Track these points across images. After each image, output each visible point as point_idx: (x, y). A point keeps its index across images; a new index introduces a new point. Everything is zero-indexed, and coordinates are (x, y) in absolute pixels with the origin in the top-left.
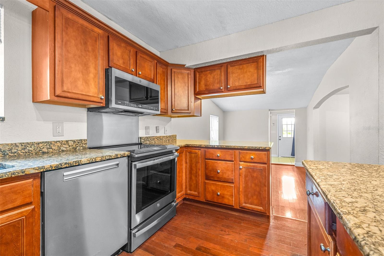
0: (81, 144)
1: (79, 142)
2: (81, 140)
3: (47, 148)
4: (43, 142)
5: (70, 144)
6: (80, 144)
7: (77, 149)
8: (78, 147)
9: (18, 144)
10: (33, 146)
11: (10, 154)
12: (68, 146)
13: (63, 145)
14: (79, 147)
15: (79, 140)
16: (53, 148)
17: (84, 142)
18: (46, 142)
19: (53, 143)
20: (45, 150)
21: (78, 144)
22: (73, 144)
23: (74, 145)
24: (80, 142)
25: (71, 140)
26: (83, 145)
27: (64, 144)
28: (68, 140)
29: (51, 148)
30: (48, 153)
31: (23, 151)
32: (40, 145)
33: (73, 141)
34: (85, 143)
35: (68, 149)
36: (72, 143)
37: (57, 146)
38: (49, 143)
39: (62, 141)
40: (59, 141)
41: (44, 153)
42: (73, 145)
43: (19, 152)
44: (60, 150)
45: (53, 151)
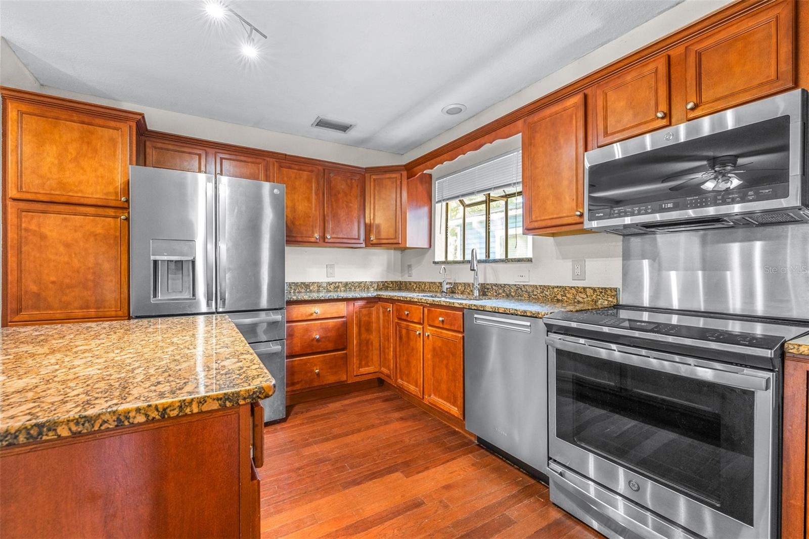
0: (606, 296)
1: (601, 292)
2: (605, 288)
3: (561, 295)
4: (558, 286)
5: (588, 294)
6: (603, 295)
7: (599, 303)
8: (599, 299)
9: (538, 287)
10: (549, 290)
11: (533, 296)
12: (586, 296)
13: (579, 294)
14: (601, 300)
15: (602, 289)
16: (568, 295)
17: (610, 292)
18: (561, 287)
19: (568, 288)
20: (559, 297)
21: (599, 295)
22: (592, 294)
23: (595, 296)
24: (603, 291)
25: (590, 288)
26: (608, 298)
27: (580, 292)
28: (585, 286)
29: (565, 296)
30: (562, 301)
31: (541, 294)
32: (556, 290)
33: (592, 289)
34: (612, 294)
35: (585, 300)
36: (592, 291)
37: (572, 294)
38: (564, 289)
39: (577, 287)
40: (574, 287)
41: (558, 301)
42: (592, 296)
43: (539, 295)
44: (576, 300)
45: (567, 300)
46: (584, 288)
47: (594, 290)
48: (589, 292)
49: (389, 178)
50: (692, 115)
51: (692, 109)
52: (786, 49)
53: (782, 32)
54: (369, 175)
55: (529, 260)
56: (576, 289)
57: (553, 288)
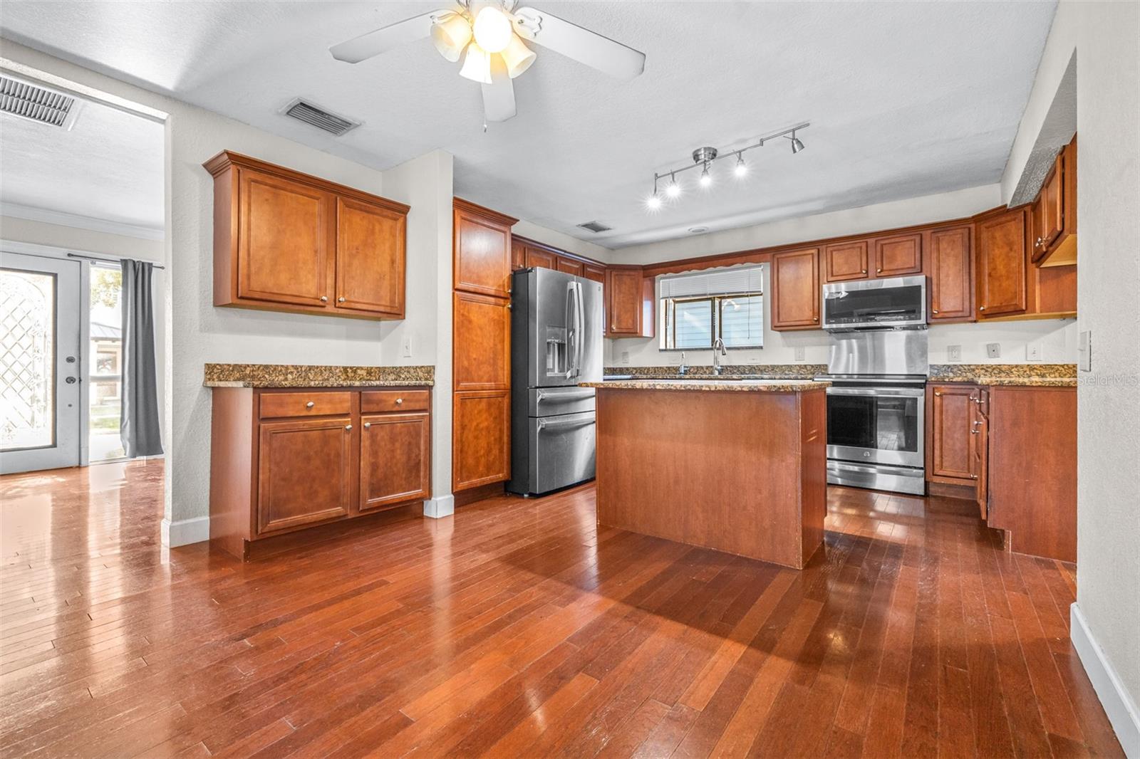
2: (818, 365)
4: (785, 365)
12: (806, 370)
15: (816, 365)
17: (822, 366)
18: (787, 365)
19: (793, 366)
23: (812, 369)
24: (818, 367)
26: (822, 370)
27: (802, 368)
28: (805, 364)
33: (810, 366)
34: (825, 368)
37: (796, 370)
38: (790, 366)
40: (797, 365)
42: (810, 370)
46: (805, 366)
47: (812, 366)
48: (809, 368)
49: (629, 275)
50: (878, 275)
51: (880, 272)
52: (918, 255)
53: (917, 248)
54: (609, 271)
55: (761, 348)
56: (800, 366)
57: (782, 366)
